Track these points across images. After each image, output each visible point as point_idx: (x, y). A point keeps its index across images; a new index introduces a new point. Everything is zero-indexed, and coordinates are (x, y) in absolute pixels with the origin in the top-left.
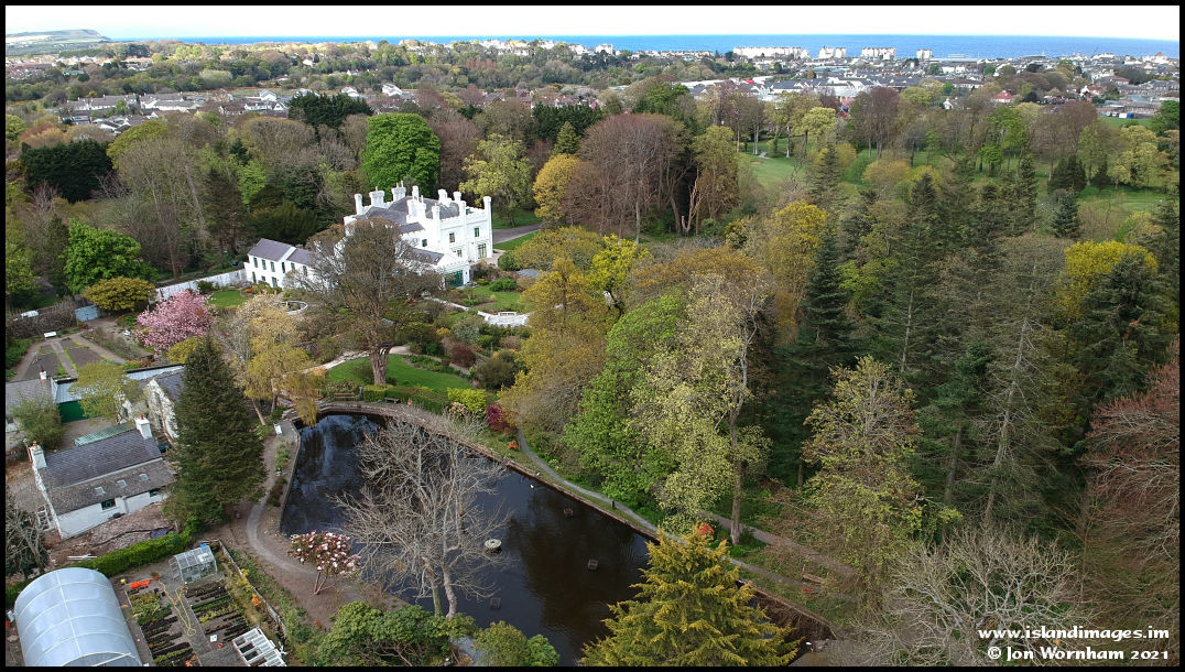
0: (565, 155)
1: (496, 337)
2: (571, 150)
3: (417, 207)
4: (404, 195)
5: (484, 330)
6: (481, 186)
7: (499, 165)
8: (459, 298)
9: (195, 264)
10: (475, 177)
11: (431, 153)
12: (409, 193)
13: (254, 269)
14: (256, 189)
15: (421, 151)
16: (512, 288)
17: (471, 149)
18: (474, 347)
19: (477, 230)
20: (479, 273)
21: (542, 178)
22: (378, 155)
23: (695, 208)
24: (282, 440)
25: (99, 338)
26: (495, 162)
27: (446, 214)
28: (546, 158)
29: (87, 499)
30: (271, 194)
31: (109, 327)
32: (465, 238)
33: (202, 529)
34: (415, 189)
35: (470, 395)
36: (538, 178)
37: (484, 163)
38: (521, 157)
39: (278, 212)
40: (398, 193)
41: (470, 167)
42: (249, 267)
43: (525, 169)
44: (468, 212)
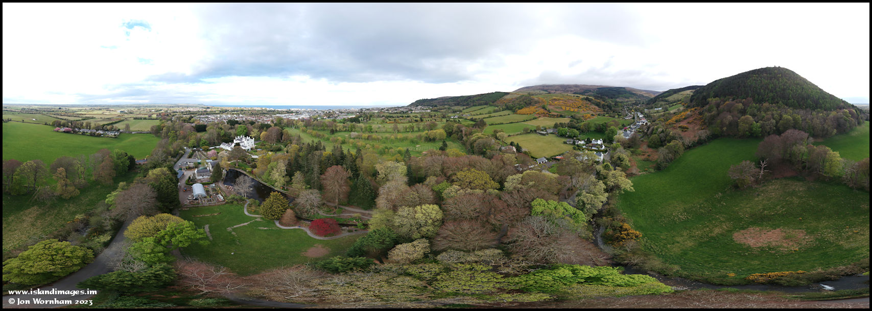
1: (254, 160)
2: (266, 131)
3: (244, 140)
5: (252, 158)
6: (253, 136)
8: (249, 153)
9: (214, 144)
10: (252, 134)
11: (246, 131)
13: (222, 146)
14: (223, 134)
16: (256, 152)
17: (252, 130)
18: (250, 162)
19: (252, 142)
20: (252, 149)
21: (261, 135)
22: (239, 130)
23: (283, 139)
24: (224, 172)
25: (202, 153)
26: (255, 132)
27: (248, 140)
28: (262, 132)
29: (201, 175)
30: (225, 135)
31: (203, 152)
32: (250, 144)
33: (214, 182)
34: (244, 136)
35: (249, 169)
38: (258, 131)
39: (225, 139)
40: (241, 136)
42: (221, 146)
43: (259, 133)
44: (251, 140)
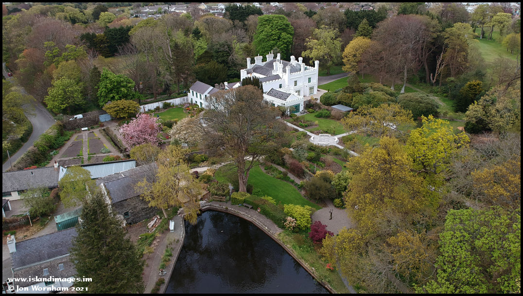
0: (362, 37)
1: (318, 155)
2: (366, 35)
4: (272, 59)
6: (314, 54)
7: (325, 42)
8: (296, 121)
10: (311, 49)
11: (289, 35)
12: (275, 57)
13: (192, 97)
14: (202, 52)
15: (284, 34)
16: (328, 117)
17: (310, 33)
18: (304, 163)
19: (309, 79)
20: (309, 105)
21: (348, 49)
22: (262, 36)
23: (440, 69)
26: (322, 40)
28: (351, 39)
30: (207, 56)
31: (114, 126)
32: (303, 84)
34: (279, 55)
36: (345, 50)
37: (316, 41)
38: (337, 38)
39: (208, 66)
40: (270, 57)
41: (309, 43)
42: (190, 95)
44: (306, 69)
